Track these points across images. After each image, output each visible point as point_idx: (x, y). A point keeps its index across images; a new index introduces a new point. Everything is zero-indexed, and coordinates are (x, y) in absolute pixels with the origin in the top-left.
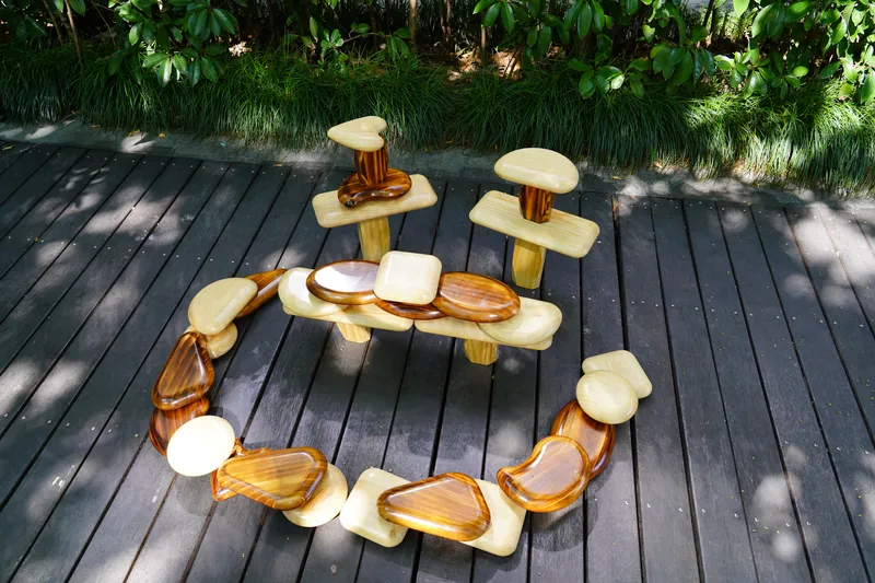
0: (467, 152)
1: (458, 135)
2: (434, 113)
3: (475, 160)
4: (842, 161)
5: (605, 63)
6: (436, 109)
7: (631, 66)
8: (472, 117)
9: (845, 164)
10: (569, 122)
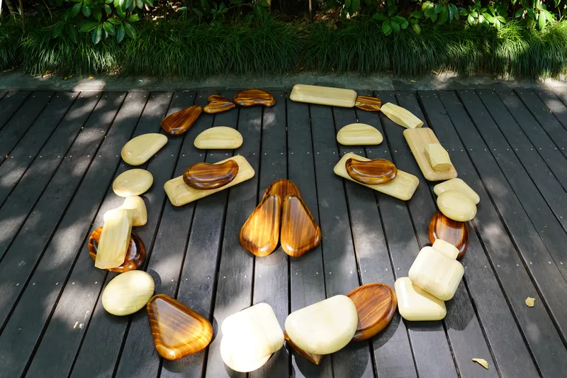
0: (314, 73)
1: (308, 64)
2: (292, 50)
3: (322, 78)
4: (537, 61)
5: (395, 14)
6: (293, 48)
7: (411, 16)
8: (316, 51)
9: (540, 62)
10: (380, 51)
